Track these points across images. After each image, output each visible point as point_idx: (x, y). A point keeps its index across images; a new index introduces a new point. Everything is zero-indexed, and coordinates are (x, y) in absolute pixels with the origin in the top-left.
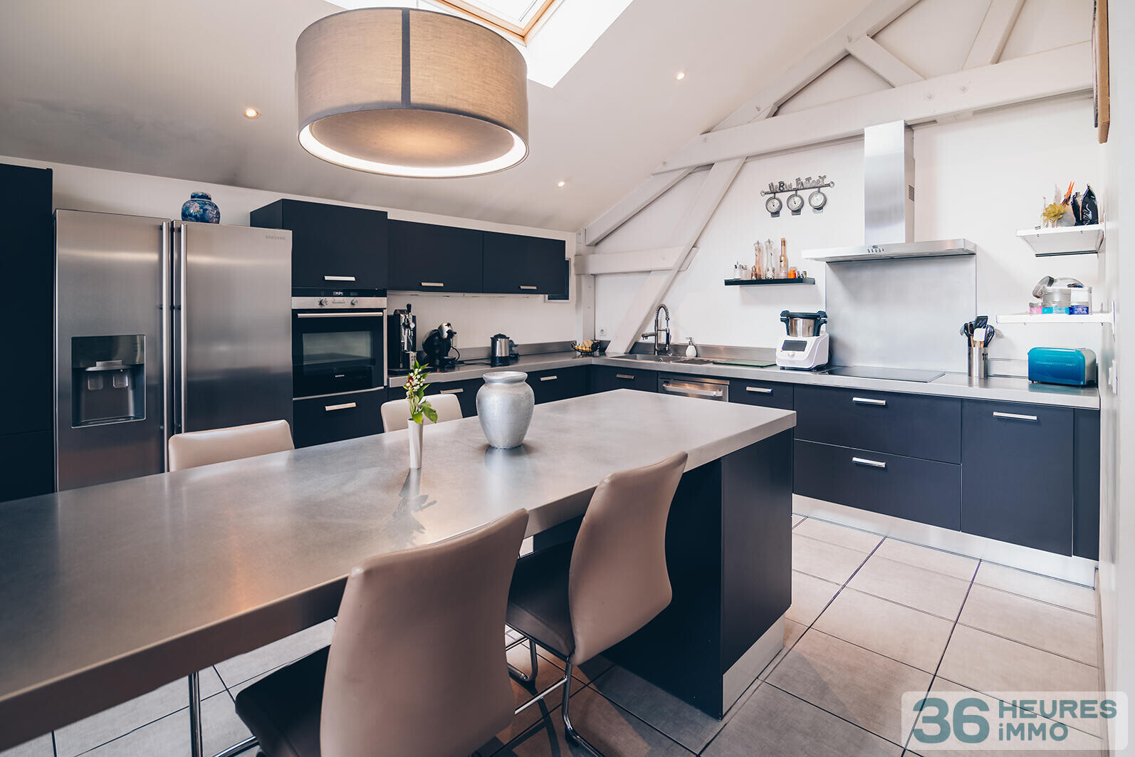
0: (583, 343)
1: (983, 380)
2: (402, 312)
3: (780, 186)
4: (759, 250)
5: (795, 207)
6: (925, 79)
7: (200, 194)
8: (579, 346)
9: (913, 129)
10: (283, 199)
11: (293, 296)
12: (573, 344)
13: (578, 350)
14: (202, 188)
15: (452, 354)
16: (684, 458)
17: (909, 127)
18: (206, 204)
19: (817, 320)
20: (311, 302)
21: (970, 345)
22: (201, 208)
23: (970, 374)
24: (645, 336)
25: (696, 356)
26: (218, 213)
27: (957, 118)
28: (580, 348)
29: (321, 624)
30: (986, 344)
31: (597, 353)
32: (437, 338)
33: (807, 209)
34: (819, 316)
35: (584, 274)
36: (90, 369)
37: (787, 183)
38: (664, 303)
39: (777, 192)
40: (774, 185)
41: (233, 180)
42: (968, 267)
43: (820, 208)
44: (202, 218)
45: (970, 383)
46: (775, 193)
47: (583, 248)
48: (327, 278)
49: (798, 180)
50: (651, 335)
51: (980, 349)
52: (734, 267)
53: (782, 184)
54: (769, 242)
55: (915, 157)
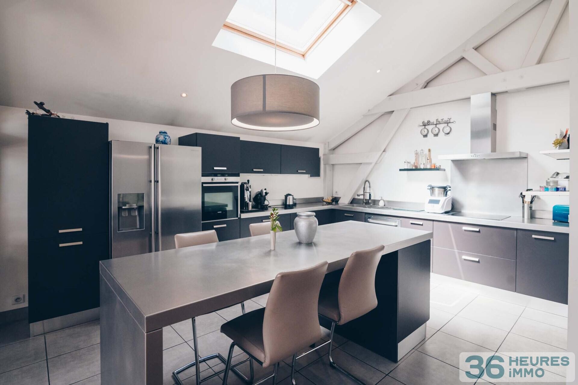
0: (328, 198)
1: (529, 220)
2: (245, 183)
3: (428, 122)
4: (417, 154)
5: (436, 133)
6: (503, 71)
7: (163, 132)
8: (326, 199)
9: (496, 95)
10: (196, 133)
11: (202, 176)
12: (322, 198)
13: (325, 202)
14: (164, 128)
15: (266, 203)
16: (382, 248)
17: (493, 95)
18: (166, 136)
19: (445, 189)
20: (208, 179)
21: (523, 202)
22: (164, 138)
23: (523, 217)
24: (358, 195)
25: (384, 205)
26: (170, 140)
27: (518, 91)
28: (326, 201)
29: (256, 297)
30: (531, 202)
31: (334, 203)
32: (260, 195)
33: (441, 134)
34: (446, 187)
35: (327, 164)
36: (123, 207)
37: (432, 121)
38: (368, 179)
39: (426, 125)
40: (425, 122)
41: (172, 123)
42: (524, 164)
43: (448, 134)
44: (164, 143)
45: (523, 221)
46: (425, 126)
47: (327, 151)
48: (215, 168)
49: (437, 120)
50: (362, 195)
51: (528, 204)
52: (404, 162)
53: (429, 122)
54: (422, 150)
55: (497, 109)
